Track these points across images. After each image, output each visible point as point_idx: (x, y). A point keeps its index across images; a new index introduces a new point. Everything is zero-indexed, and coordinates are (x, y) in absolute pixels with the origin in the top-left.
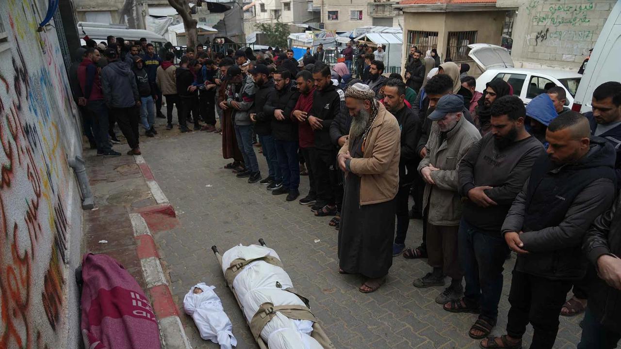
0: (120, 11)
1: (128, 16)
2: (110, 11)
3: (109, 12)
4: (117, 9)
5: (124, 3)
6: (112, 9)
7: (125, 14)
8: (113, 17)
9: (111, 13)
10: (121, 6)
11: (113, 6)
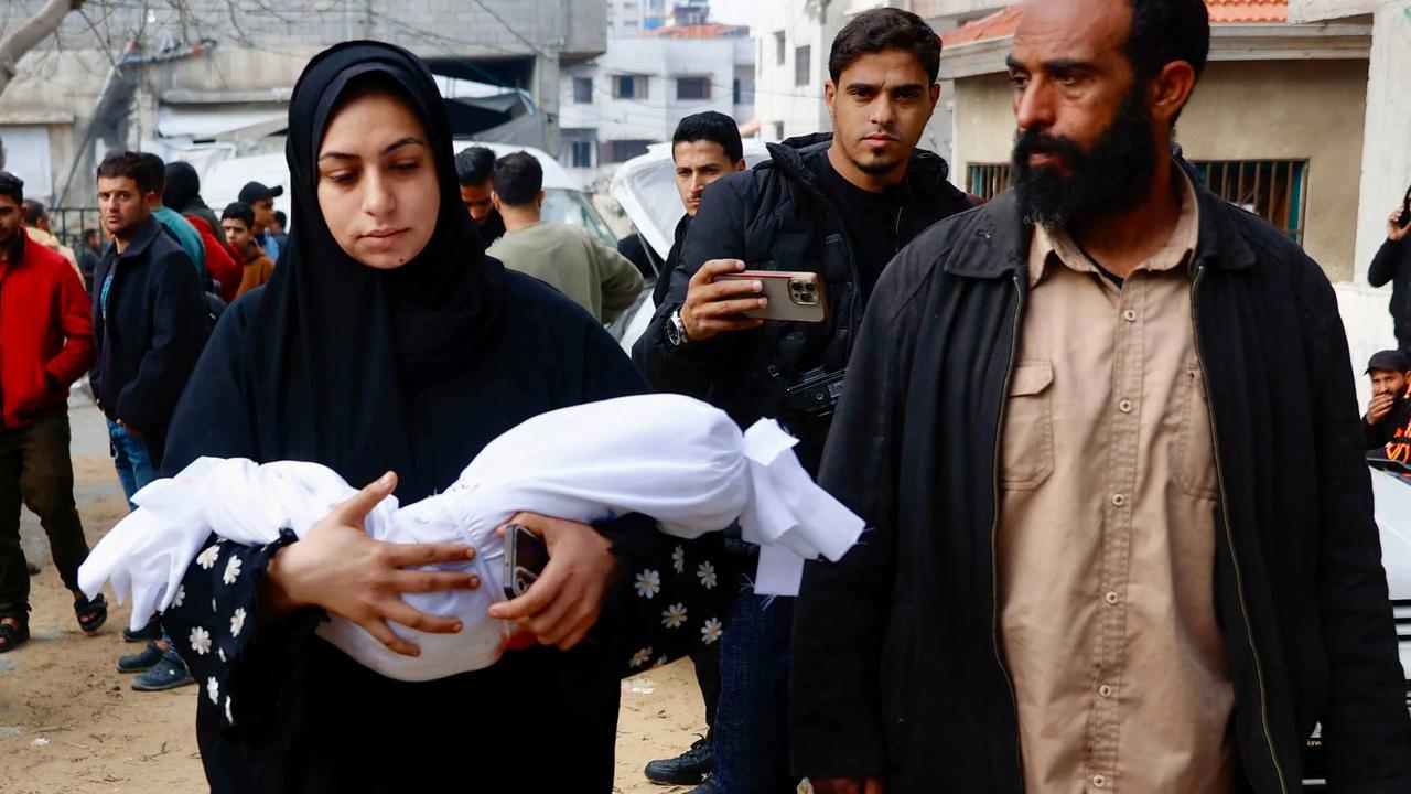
0: (84, 125)
1: (107, 143)
2: (49, 126)
3: (44, 132)
4: (69, 118)
5: (100, 99)
6: (53, 118)
7: (100, 136)
8: (56, 147)
9: (50, 133)
10: (87, 109)
11: (58, 108)
